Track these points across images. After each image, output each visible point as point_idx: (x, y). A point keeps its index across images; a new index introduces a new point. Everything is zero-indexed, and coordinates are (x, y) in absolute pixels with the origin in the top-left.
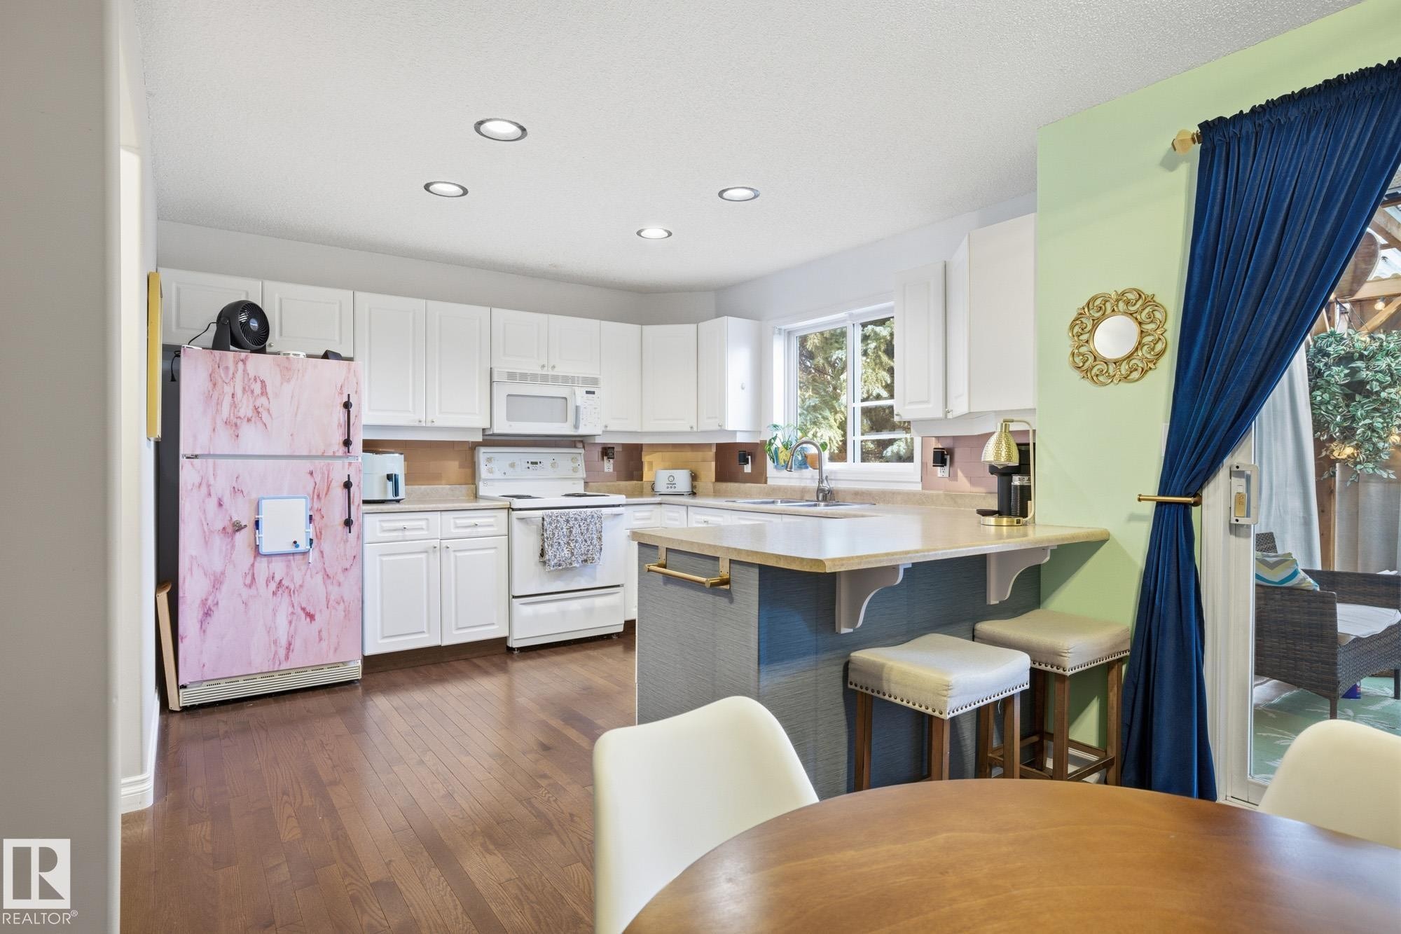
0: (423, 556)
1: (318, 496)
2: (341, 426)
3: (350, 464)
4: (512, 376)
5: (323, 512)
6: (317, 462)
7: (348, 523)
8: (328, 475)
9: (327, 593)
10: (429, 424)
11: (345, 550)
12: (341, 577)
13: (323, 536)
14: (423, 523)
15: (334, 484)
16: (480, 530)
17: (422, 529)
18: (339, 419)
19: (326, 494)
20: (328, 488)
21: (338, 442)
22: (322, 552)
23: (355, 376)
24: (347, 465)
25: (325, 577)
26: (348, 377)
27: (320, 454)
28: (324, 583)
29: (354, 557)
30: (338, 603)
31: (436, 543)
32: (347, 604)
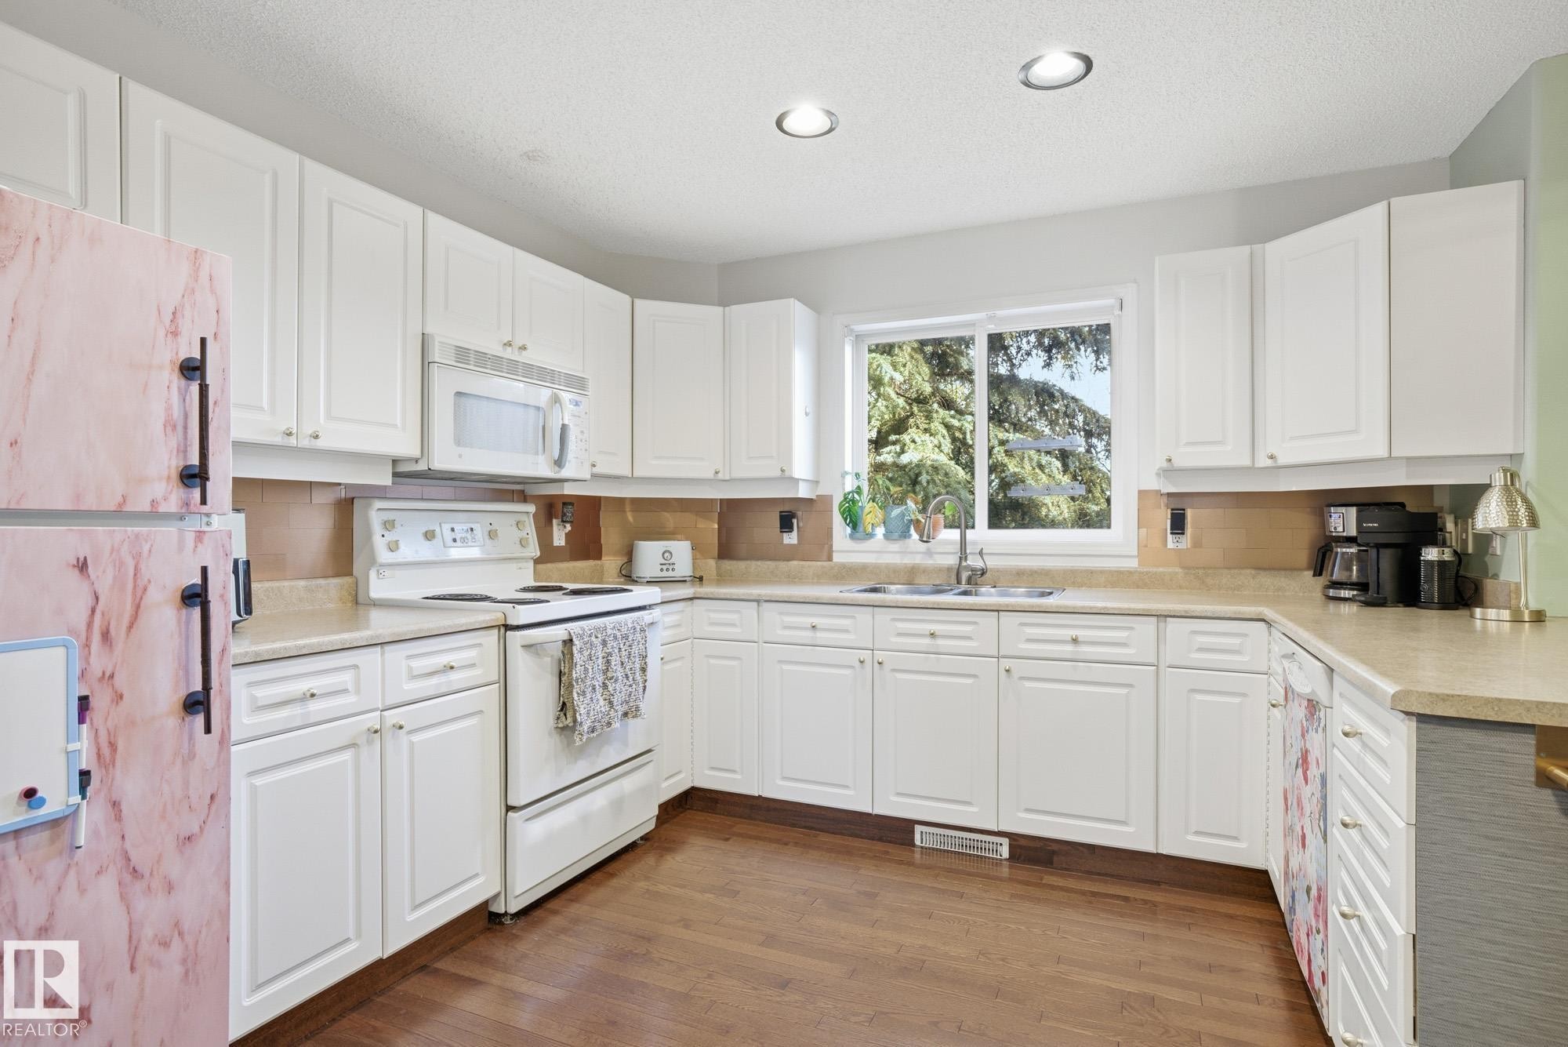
0: (347, 756)
1: (106, 636)
2: (174, 427)
3: (200, 535)
4: (462, 354)
5: (120, 681)
6: (100, 529)
7: (197, 704)
8: (136, 569)
9: (130, 924)
10: (305, 443)
11: (186, 784)
12: (173, 867)
13: (118, 757)
14: (346, 678)
15: (154, 595)
16: (456, 678)
17: (345, 691)
18: (168, 409)
19: (130, 627)
20: (137, 608)
21: (166, 474)
22: (115, 804)
23: (213, 291)
24: (190, 537)
25: (128, 878)
26: (193, 291)
27: (110, 505)
28: (123, 897)
29: (212, 797)
30: (165, 944)
31: (372, 720)
32: (189, 939)
